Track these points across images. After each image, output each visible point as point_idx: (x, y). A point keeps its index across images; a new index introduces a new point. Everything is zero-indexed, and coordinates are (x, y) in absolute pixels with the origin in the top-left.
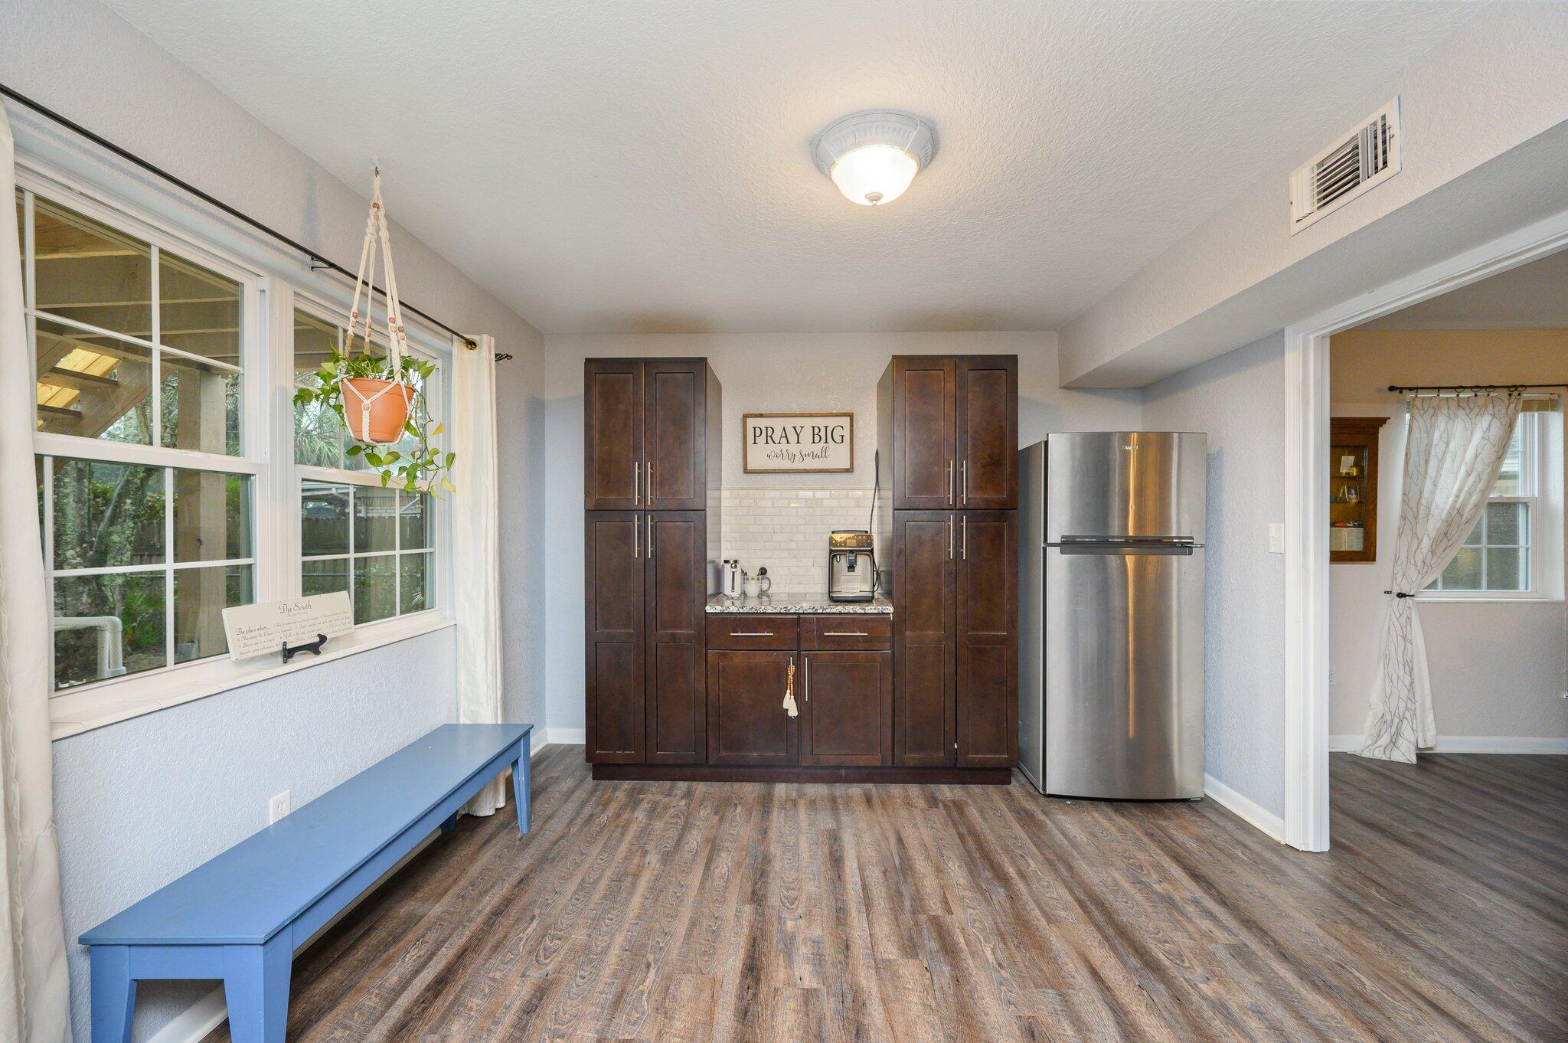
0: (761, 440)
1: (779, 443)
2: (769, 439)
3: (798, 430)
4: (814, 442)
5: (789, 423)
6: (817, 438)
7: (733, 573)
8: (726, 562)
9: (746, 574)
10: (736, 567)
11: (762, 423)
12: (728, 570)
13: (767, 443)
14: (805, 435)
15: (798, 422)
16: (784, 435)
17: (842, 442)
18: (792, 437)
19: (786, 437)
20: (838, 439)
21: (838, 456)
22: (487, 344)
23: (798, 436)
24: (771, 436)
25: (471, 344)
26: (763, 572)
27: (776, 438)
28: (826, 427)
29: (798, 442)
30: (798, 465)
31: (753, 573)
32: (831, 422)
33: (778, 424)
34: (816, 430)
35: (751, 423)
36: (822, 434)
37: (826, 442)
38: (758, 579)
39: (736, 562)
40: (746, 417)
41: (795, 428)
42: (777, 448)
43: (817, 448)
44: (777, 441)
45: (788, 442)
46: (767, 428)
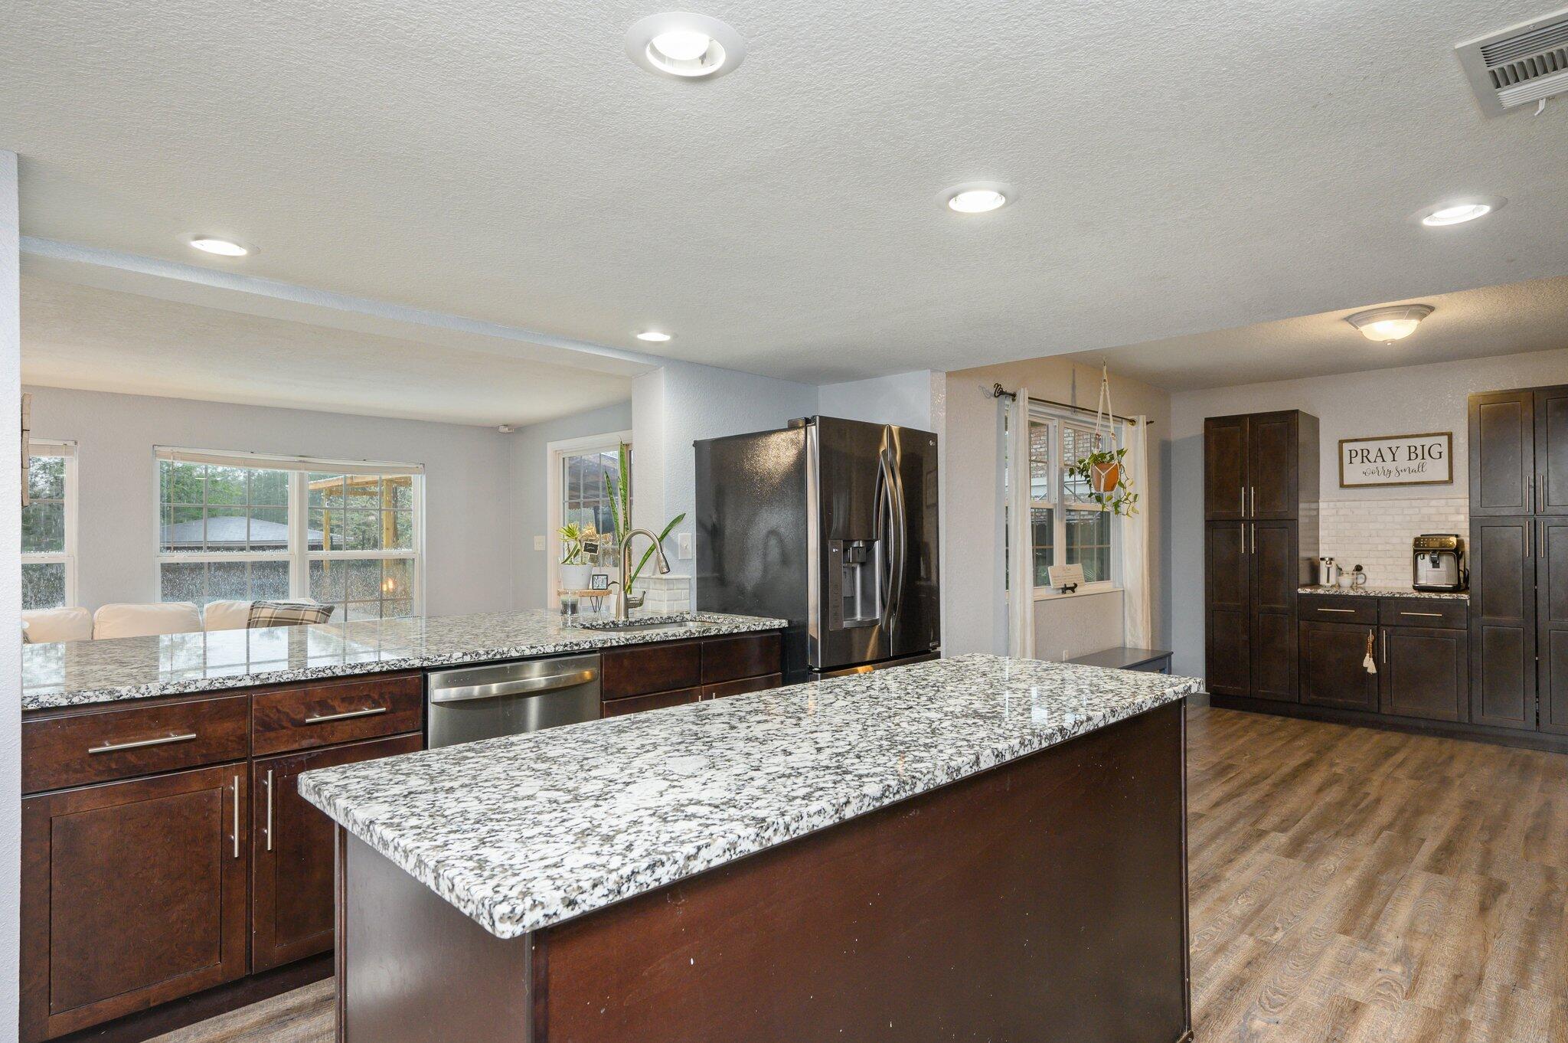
0: (1357, 460)
1: (1375, 462)
2: (1365, 458)
3: (1394, 450)
4: (1410, 459)
5: (1384, 445)
6: (1413, 456)
7: (1329, 568)
8: (1323, 559)
9: (1341, 570)
10: (1331, 563)
11: (1358, 446)
12: (1323, 566)
13: (1363, 462)
14: (1401, 455)
15: (1394, 443)
16: (1379, 454)
17: (1440, 457)
18: (1388, 456)
19: (1382, 456)
20: (1435, 454)
21: (1437, 470)
22: (1142, 420)
23: (1394, 455)
24: (1366, 457)
25: (1132, 422)
26: (1359, 568)
27: (1372, 457)
28: (1423, 446)
29: (1394, 460)
30: (1393, 479)
31: (1349, 568)
32: (1428, 442)
33: (1374, 447)
34: (1413, 449)
35: (1347, 447)
36: (1419, 452)
37: (1423, 458)
38: (1353, 574)
39: (1331, 559)
40: (1341, 442)
41: (1390, 448)
42: (1372, 466)
43: (1414, 464)
44: (1372, 460)
45: (1384, 461)
46: (1362, 450)
